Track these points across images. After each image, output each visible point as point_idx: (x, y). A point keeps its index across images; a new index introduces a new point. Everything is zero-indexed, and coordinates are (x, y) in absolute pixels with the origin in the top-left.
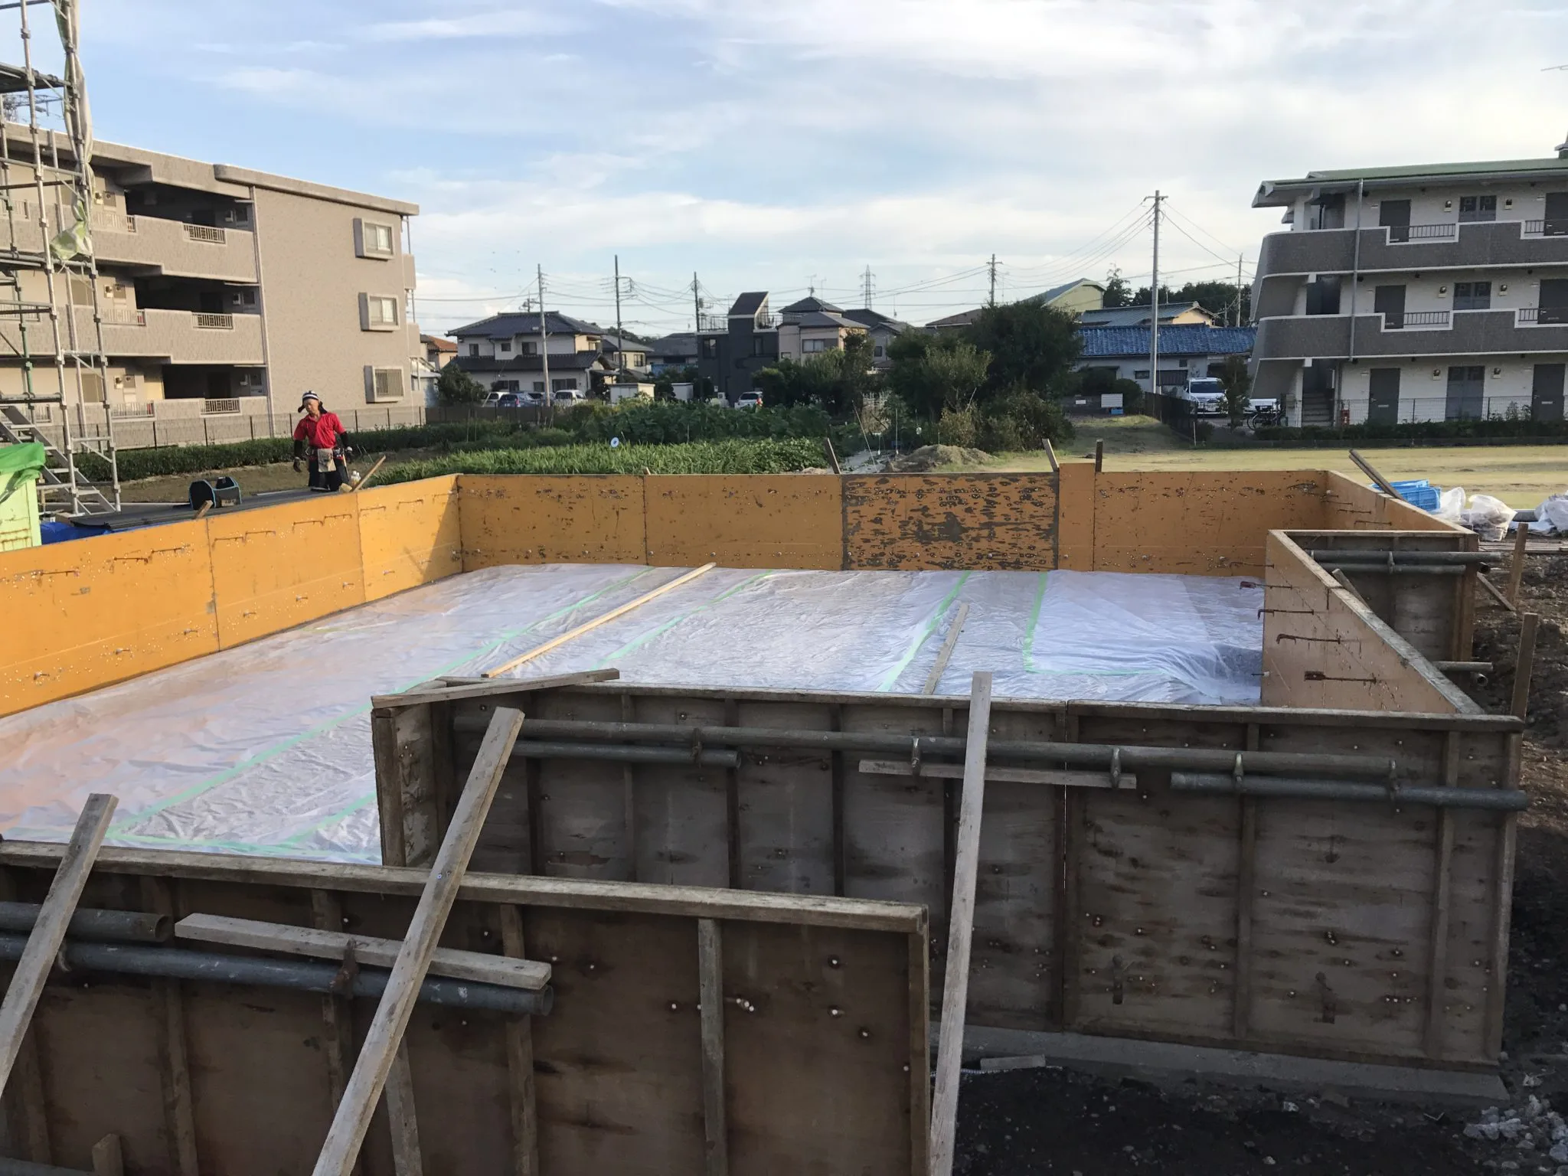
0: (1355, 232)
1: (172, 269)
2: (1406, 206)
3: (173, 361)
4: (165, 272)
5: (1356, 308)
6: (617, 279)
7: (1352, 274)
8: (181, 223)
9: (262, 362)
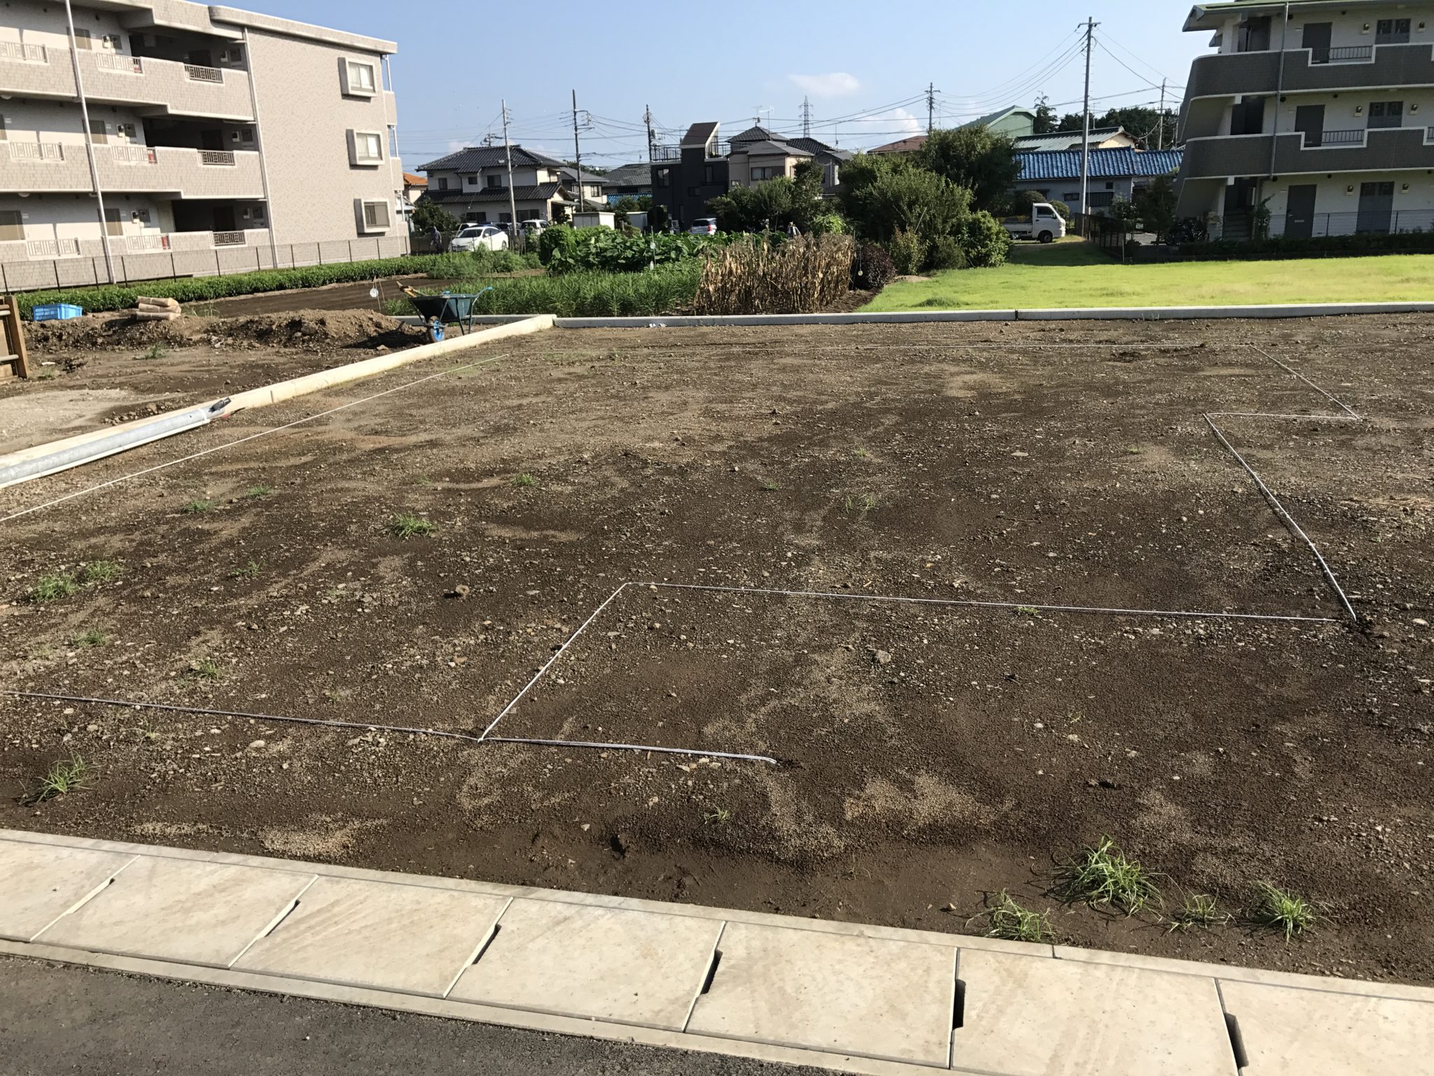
0: (1279, 54)
1: (177, 109)
2: (1326, 29)
3: (184, 197)
4: (171, 111)
5: (1278, 128)
6: (575, 113)
7: (1276, 95)
8: (182, 64)
9: (263, 196)
